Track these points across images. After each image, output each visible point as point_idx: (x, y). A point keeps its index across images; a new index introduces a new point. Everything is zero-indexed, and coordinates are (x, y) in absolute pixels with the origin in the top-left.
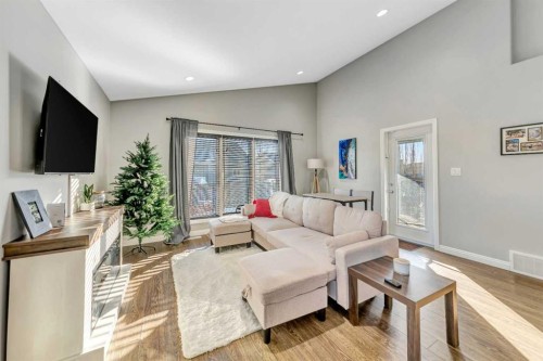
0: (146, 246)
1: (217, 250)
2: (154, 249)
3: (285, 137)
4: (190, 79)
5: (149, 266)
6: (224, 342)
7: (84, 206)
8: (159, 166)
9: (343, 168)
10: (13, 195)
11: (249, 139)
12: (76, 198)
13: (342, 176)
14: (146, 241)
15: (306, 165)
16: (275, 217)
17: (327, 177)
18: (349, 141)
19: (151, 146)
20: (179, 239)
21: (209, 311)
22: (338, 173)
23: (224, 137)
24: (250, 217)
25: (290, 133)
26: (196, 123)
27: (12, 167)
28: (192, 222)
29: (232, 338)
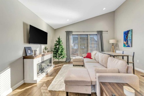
0: (60, 61)
1: (74, 65)
2: (62, 62)
3: (100, 33)
4: (68, 20)
5: (58, 66)
6: (57, 90)
7: (45, 51)
8: (62, 43)
9: (125, 43)
10: (25, 47)
11: (87, 35)
12: (43, 49)
13: (125, 46)
14: (60, 60)
15: (109, 42)
16: (92, 59)
17: (118, 46)
18: (128, 31)
19: (60, 38)
20: (68, 61)
21: (60, 80)
22: (123, 45)
23: (80, 35)
24: (84, 58)
25: (102, 31)
26: (72, 32)
27: (24, 42)
28: (71, 57)
29: (60, 90)
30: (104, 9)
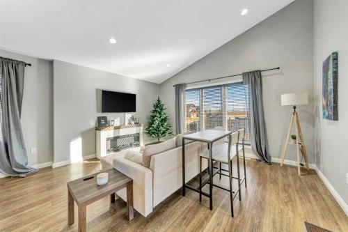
3: (254, 78)
11: (220, 87)
25: (259, 72)
30: (244, 12)
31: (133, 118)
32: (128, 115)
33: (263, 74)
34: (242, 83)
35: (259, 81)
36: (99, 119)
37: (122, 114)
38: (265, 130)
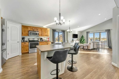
19: (83, 35)
31: (77, 39)
32: (76, 39)
33: (110, 30)
34: (105, 32)
35: (109, 32)
36: (73, 39)
37: (75, 38)
38: (111, 42)
